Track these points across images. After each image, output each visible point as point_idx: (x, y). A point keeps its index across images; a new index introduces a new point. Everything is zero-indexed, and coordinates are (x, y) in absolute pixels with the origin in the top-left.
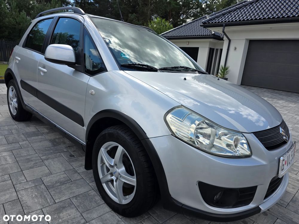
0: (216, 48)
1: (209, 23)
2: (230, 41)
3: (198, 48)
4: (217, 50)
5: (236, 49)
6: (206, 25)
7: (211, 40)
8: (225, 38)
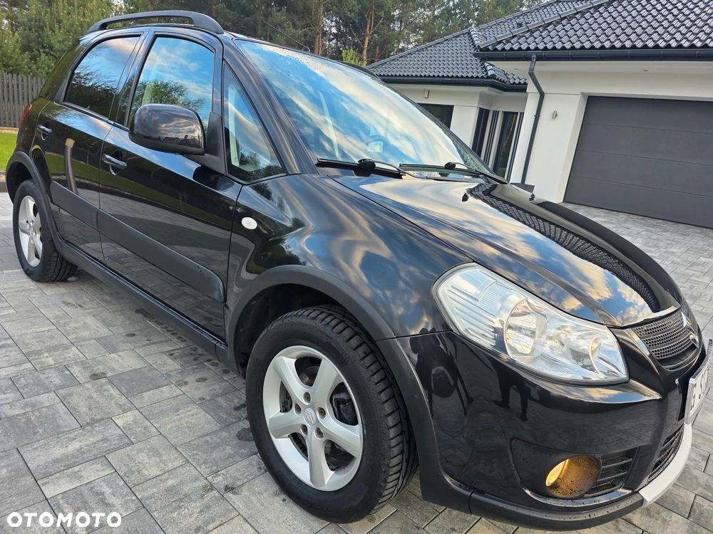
0: (493, 109)
1: (496, 50)
2: (542, 95)
3: (453, 106)
4: (496, 114)
5: (556, 116)
6: (486, 55)
7: (485, 90)
8: (531, 88)
